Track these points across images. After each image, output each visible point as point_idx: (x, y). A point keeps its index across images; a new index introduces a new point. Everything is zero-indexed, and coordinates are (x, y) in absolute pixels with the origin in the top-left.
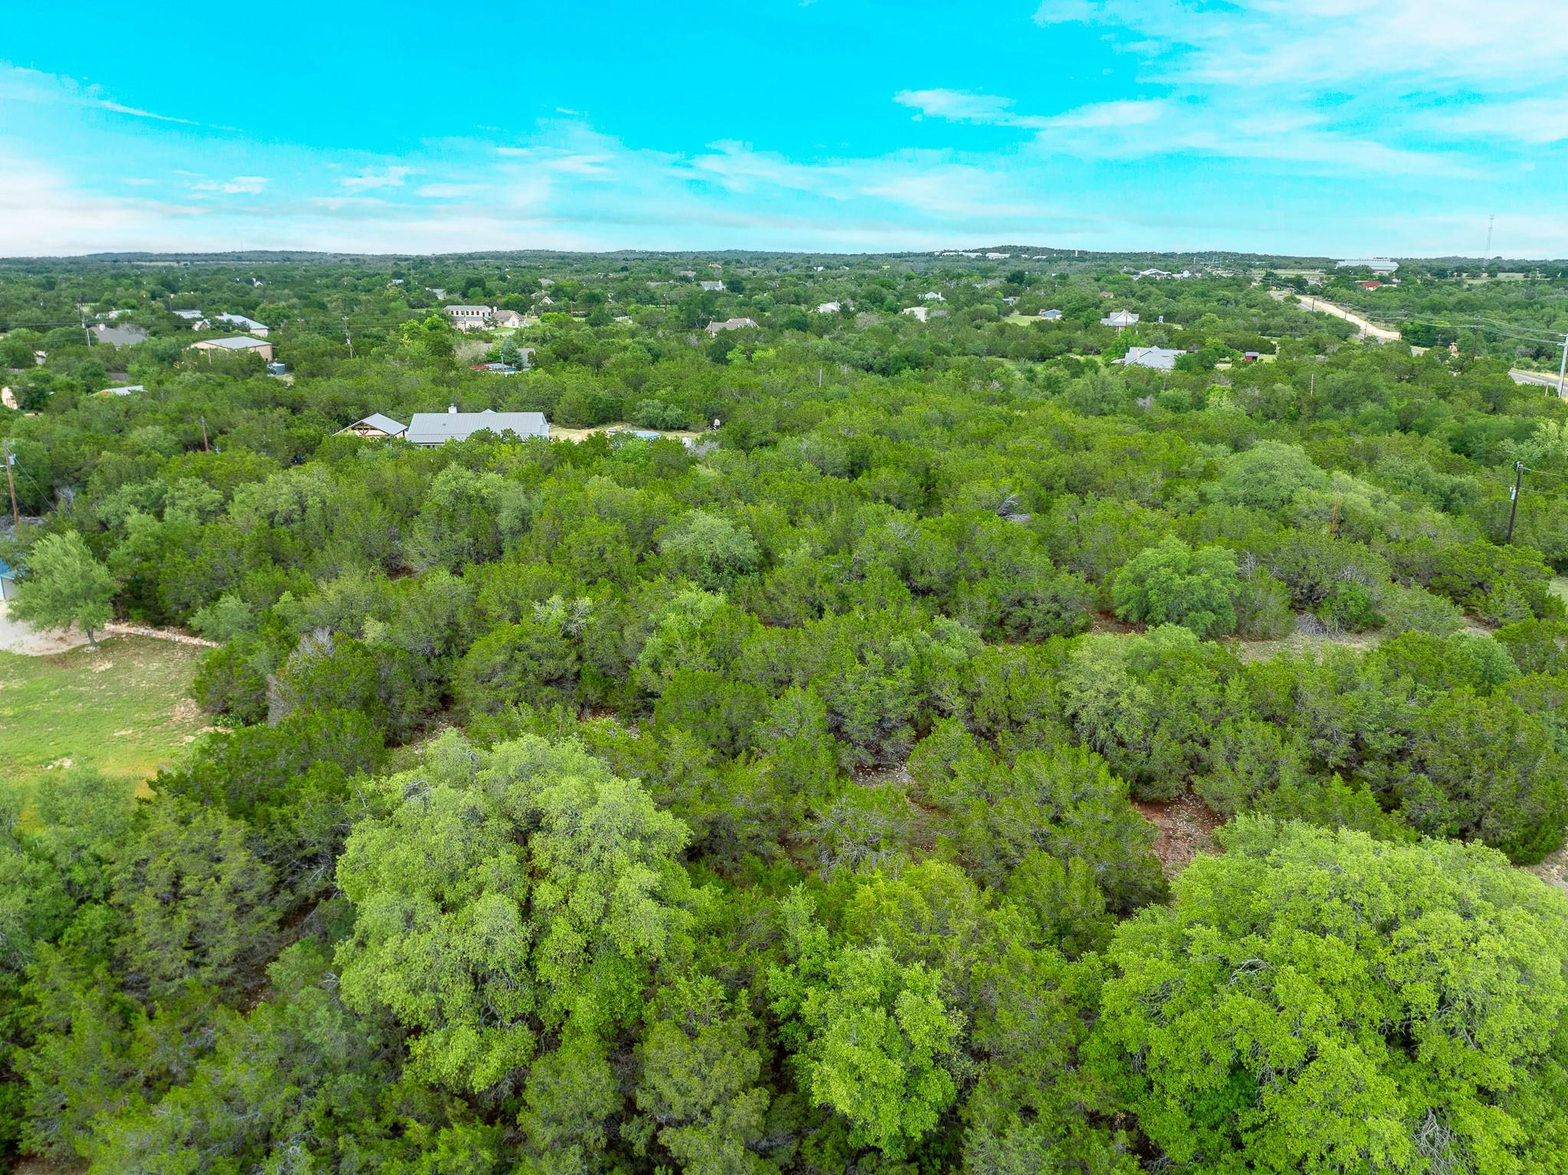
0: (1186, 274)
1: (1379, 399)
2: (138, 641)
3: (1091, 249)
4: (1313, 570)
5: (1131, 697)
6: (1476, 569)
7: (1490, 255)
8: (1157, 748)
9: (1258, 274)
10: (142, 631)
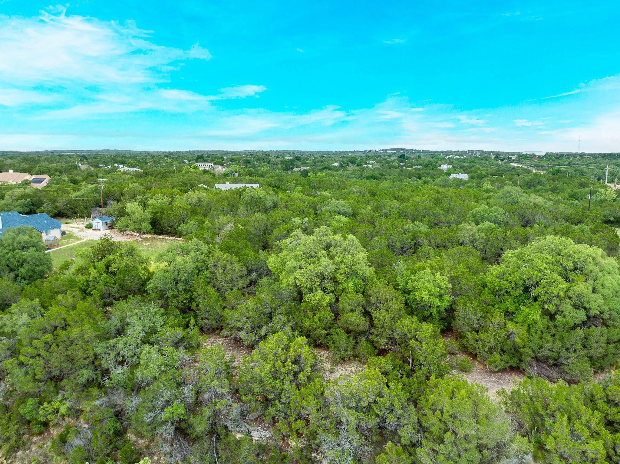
0: (465, 156)
1: (543, 185)
2: (154, 238)
3: (427, 150)
4: (527, 216)
5: (479, 236)
6: (578, 217)
7: (580, 151)
8: (487, 250)
9: (493, 157)
10: (153, 236)
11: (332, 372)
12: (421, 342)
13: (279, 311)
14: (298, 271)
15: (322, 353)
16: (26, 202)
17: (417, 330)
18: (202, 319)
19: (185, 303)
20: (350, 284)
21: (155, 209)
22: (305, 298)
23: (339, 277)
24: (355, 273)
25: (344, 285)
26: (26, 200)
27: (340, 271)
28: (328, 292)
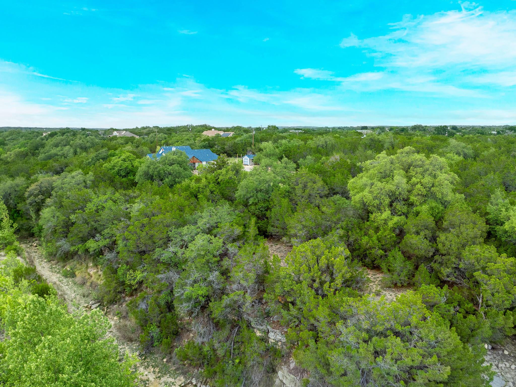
11: (378, 294)
12: (489, 275)
13: (339, 226)
14: (368, 189)
15: (378, 276)
16: (205, 144)
17: (490, 260)
18: (273, 226)
19: (262, 211)
20: (425, 207)
21: (286, 148)
22: (372, 217)
23: (413, 198)
24: (433, 196)
25: (418, 208)
26: (205, 142)
27: (415, 192)
28: (399, 213)
